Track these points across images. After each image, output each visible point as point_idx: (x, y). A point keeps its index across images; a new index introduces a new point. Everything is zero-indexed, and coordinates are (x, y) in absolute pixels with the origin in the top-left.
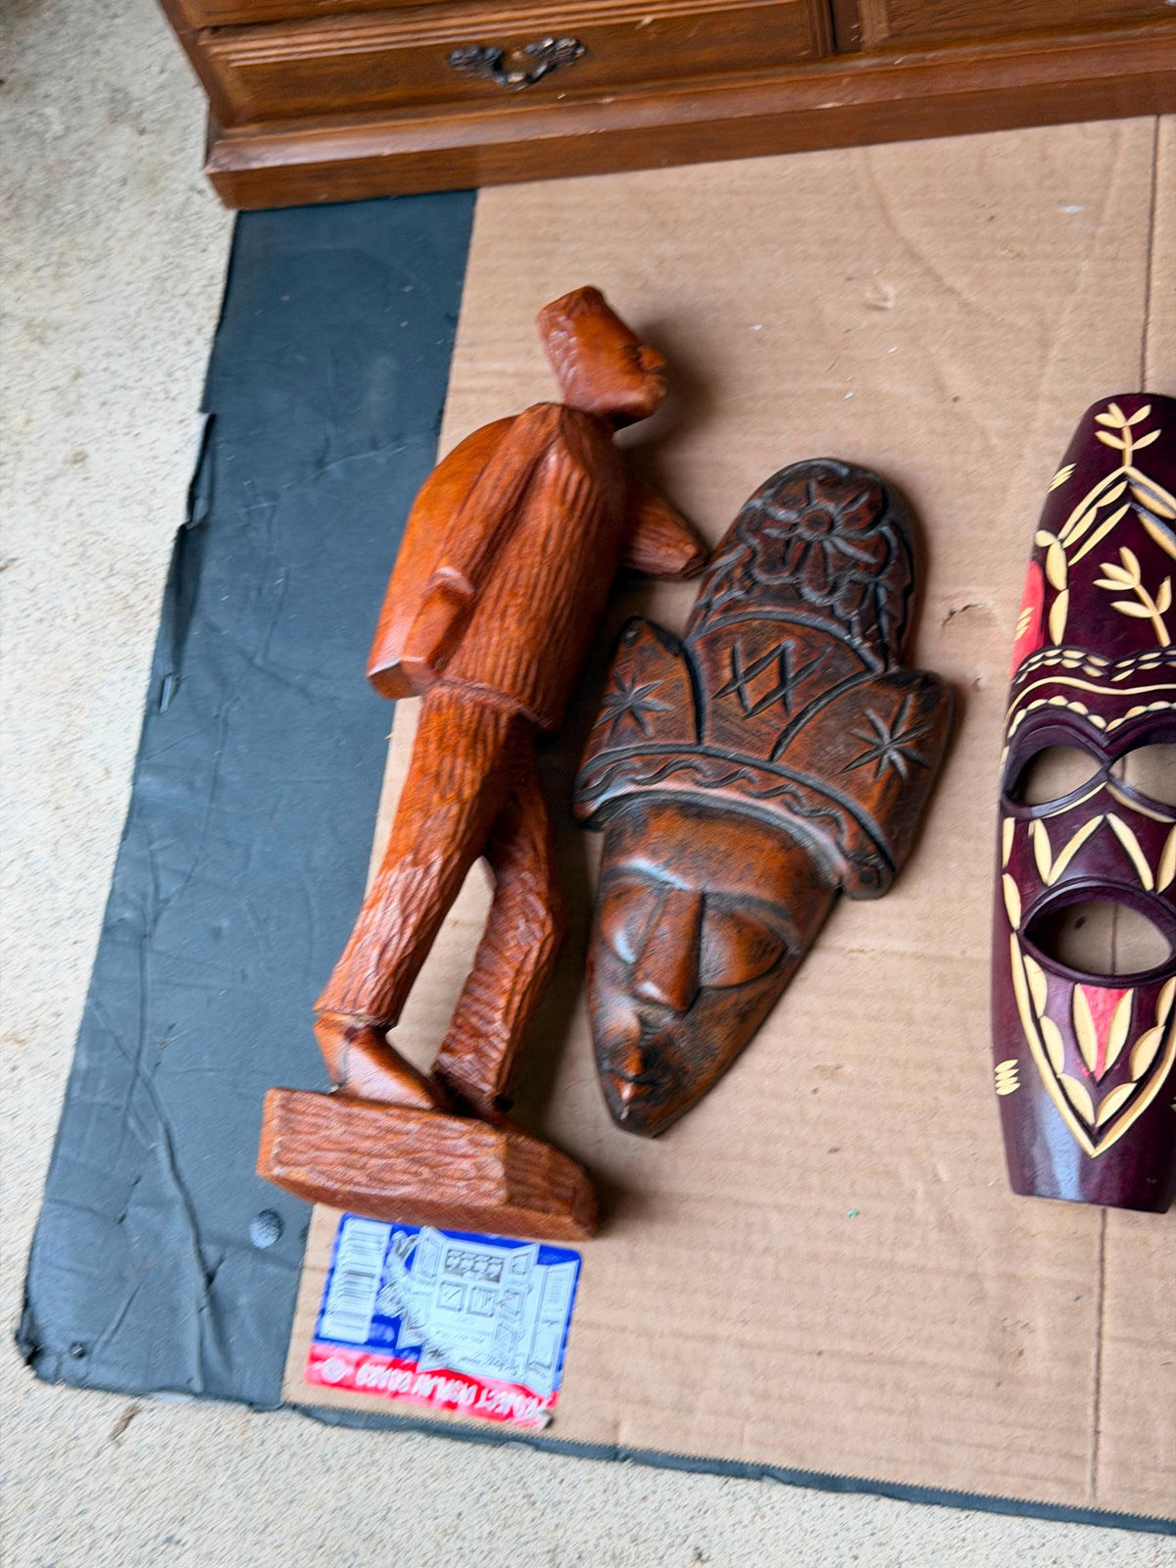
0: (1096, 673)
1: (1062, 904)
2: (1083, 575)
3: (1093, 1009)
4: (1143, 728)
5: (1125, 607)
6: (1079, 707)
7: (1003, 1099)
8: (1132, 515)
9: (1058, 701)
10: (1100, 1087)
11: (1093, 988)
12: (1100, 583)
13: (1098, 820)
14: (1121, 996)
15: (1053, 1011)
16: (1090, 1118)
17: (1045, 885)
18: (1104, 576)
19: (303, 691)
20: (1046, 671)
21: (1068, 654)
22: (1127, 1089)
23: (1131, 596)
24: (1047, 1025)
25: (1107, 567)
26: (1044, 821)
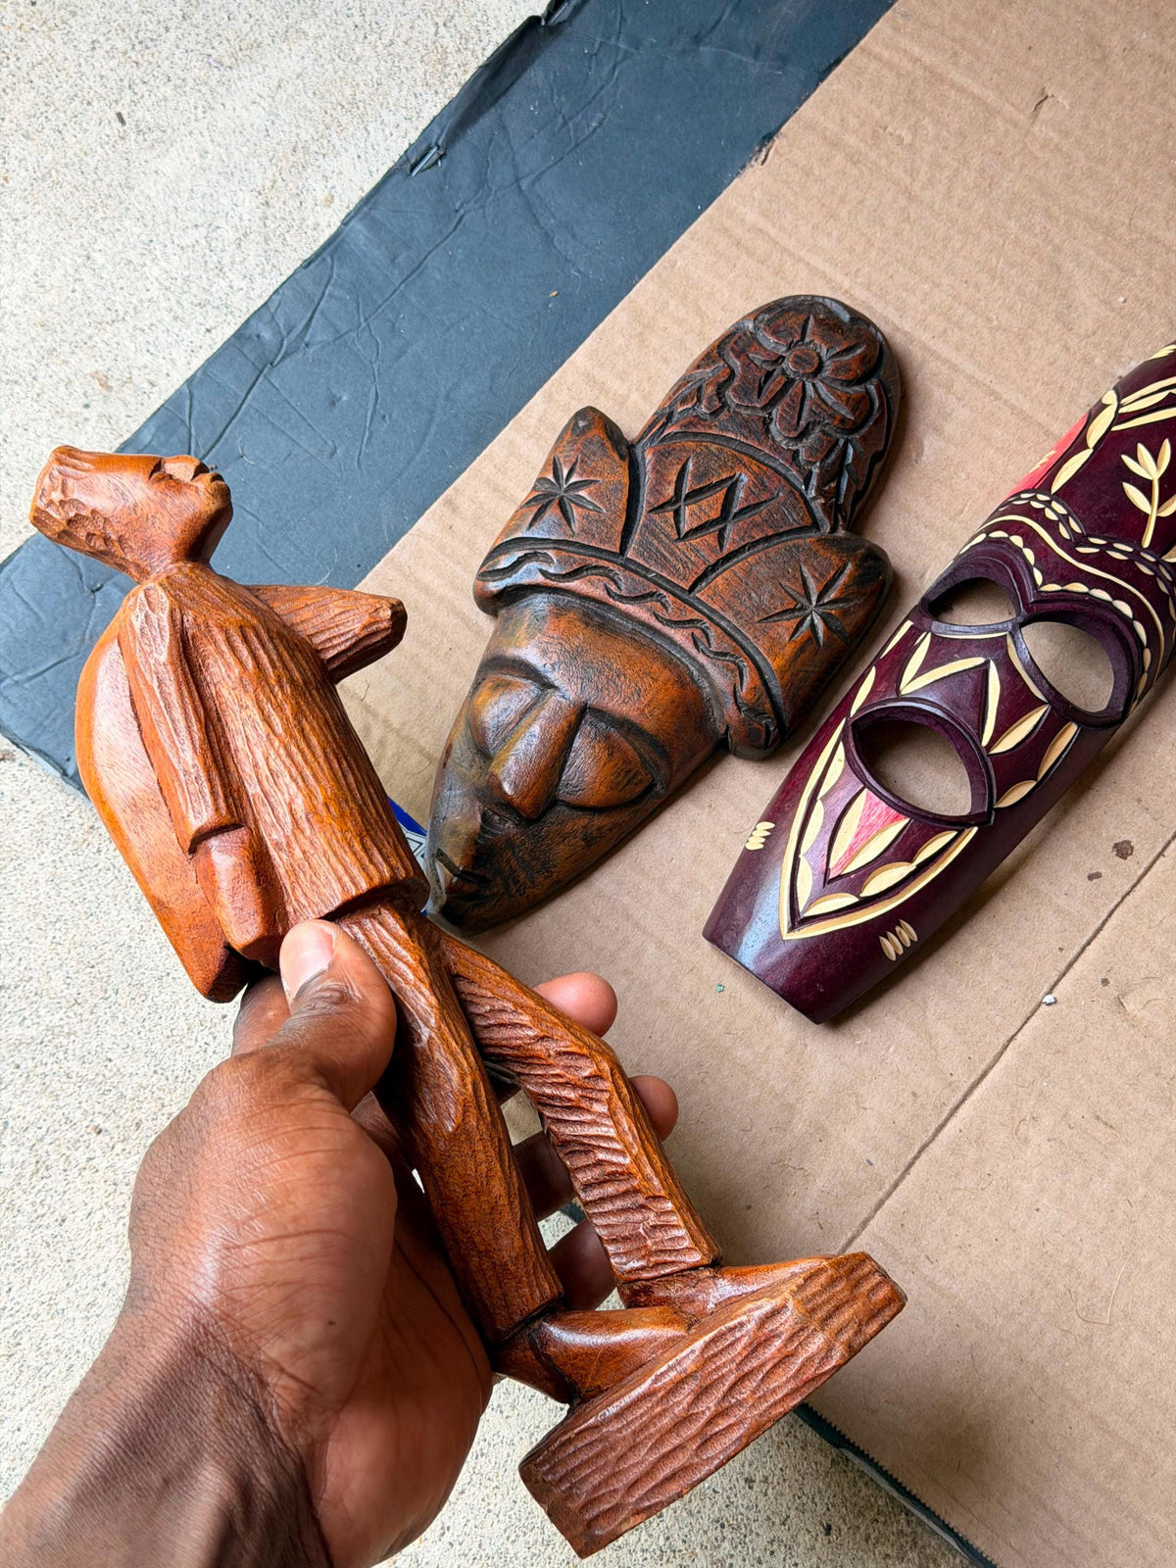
0: (1066, 534)
1: (902, 716)
2: (1116, 443)
3: (866, 816)
4: (1076, 606)
5: (1133, 493)
6: (1029, 555)
7: (746, 851)
9: (1017, 540)
10: (829, 882)
11: (877, 799)
12: (1126, 459)
13: (980, 660)
14: (896, 819)
15: (833, 799)
16: (801, 905)
17: (898, 691)
18: (1135, 458)
19: (548, 238)
20: (1038, 515)
21: (1054, 504)
22: (852, 900)
23: (1145, 486)
24: (819, 806)
25: (1141, 449)
26: (934, 636)
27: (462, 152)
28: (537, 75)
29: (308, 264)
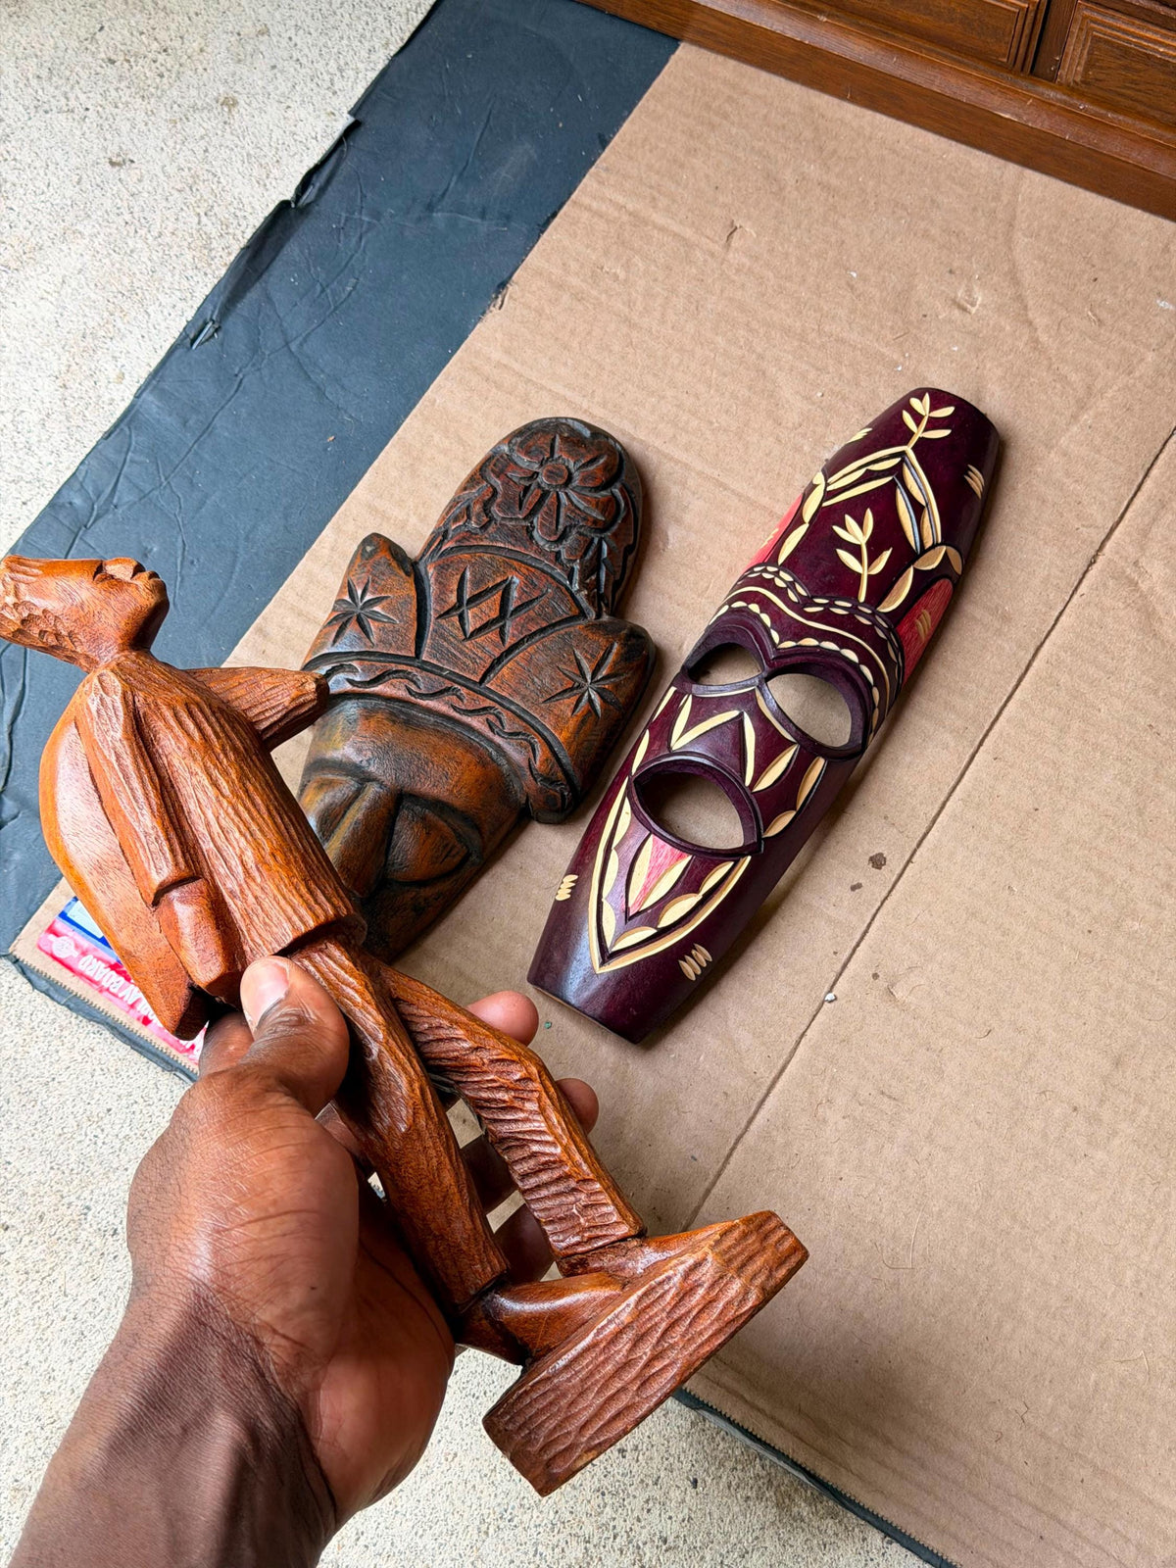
0: (794, 598)
1: (675, 769)
2: (827, 517)
3: (655, 858)
4: (811, 658)
5: (846, 557)
6: (766, 619)
7: (556, 902)
8: (891, 486)
9: (755, 608)
10: (629, 918)
11: (662, 842)
12: (837, 529)
13: (735, 713)
14: (680, 857)
15: (625, 848)
16: (609, 942)
17: (669, 748)
18: (844, 527)
19: (320, 391)
20: (769, 584)
21: (782, 574)
22: (651, 931)
23: (855, 550)
24: (614, 856)
25: (849, 519)
26: (694, 697)
27: (235, 324)
28: (293, 250)
29: (108, 435)
